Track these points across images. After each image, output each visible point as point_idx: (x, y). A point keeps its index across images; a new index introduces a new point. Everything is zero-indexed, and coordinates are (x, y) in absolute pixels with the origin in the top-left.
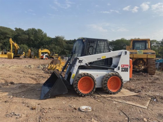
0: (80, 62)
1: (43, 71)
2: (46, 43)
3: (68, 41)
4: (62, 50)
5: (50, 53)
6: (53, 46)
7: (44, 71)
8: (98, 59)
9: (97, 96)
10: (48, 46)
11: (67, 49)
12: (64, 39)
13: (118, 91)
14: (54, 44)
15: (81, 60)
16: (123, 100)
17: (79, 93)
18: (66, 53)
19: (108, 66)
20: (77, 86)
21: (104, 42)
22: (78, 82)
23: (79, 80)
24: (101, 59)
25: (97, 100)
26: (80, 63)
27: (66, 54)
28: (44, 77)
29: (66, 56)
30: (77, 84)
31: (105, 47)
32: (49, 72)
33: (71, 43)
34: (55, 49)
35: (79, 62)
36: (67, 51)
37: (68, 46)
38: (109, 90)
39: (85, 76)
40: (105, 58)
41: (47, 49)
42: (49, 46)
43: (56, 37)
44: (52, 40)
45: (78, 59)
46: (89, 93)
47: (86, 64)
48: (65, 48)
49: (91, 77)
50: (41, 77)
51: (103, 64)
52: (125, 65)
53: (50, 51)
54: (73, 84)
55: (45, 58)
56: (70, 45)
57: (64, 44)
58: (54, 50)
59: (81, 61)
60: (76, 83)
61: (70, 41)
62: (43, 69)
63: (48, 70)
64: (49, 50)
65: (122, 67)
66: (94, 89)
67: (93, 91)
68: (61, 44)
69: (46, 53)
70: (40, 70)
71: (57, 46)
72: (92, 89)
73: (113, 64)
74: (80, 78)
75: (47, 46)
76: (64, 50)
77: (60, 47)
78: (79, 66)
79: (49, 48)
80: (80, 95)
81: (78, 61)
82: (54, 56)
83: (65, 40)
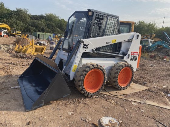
0: (85, 47)
1: (8, 54)
2: (3, 15)
3: (33, 16)
4: (26, 26)
5: (11, 29)
6: (13, 20)
7: (10, 53)
8: (107, 43)
9: (106, 95)
10: (7, 19)
11: (32, 26)
12: (28, 13)
13: (128, 86)
14: (15, 17)
15: (87, 44)
16: (141, 99)
17: (85, 93)
18: (30, 30)
19: (116, 53)
20: (83, 83)
21: (115, 19)
22: (84, 77)
23: (86, 74)
24: (111, 43)
25: (110, 102)
26: (85, 49)
27: (31, 32)
28: (14, 64)
29: (31, 35)
30: (84, 80)
31: (114, 29)
32: (19, 56)
33: (37, 19)
34: (16, 24)
35: (83, 47)
36: (33, 28)
37: (34, 23)
38: (119, 86)
39: (95, 68)
40: (115, 42)
41: (6, 23)
42: (8, 21)
43: (17, 9)
44: (13, 13)
45: (83, 42)
46: (98, 92)
47: (92, 50)
48: (29, 25)
49: (101, 69)
50: (9, 63)
51: (110, 50)
52: (135, 52)
53: (10, 27)
54: (74, 79)
55: (4, 36)
56: (35, 21)
57: (29, 19)
58: (15, 26)
59: (87, 46)
60: (82, 79)
61: (36, 16)
62: (7, 51)
63: (16, 52)
64: (8, 25)
65: (131, 54)
66: (103, 85)
67: (101, 88)
68: (24, 19)
69: (5, 29)
70: (3, 52)
71: (19, 22)
72: (100, 86)
73: (122, 51)
74: (88, 72)
75: (5, 20)
76: (28, 27)
77: (23, 22)
78: (83, 53)
79: (9, 24)
80: (86, 95)
81: (82, 45)
82: (16, 33)
83: (29, 15)
